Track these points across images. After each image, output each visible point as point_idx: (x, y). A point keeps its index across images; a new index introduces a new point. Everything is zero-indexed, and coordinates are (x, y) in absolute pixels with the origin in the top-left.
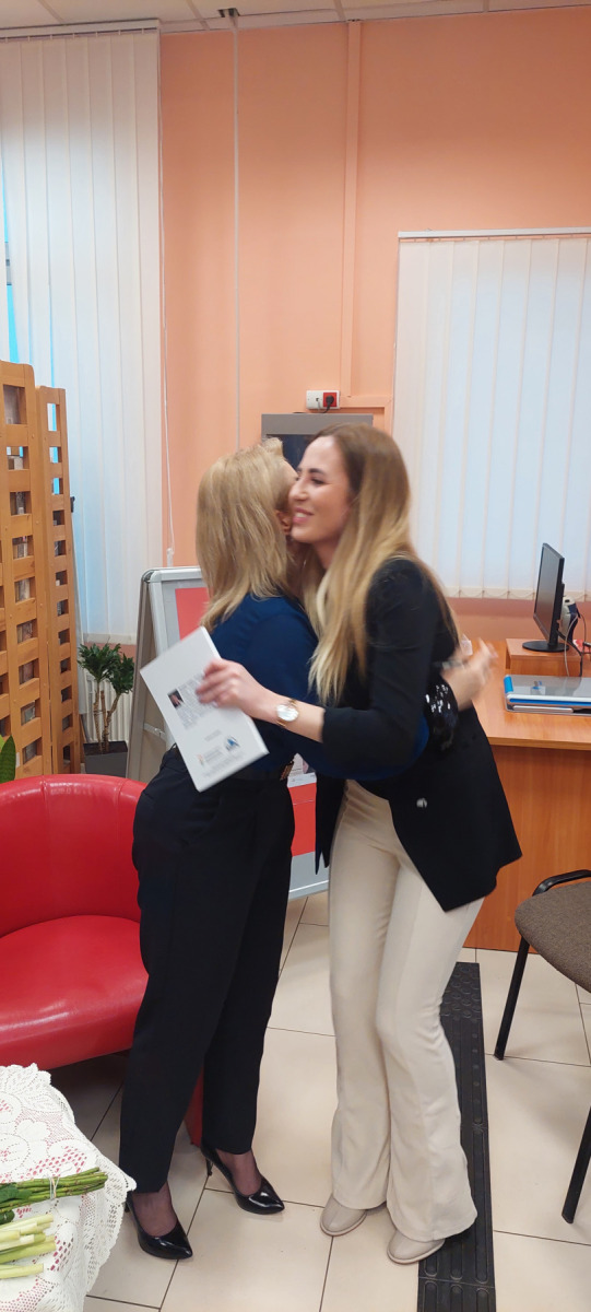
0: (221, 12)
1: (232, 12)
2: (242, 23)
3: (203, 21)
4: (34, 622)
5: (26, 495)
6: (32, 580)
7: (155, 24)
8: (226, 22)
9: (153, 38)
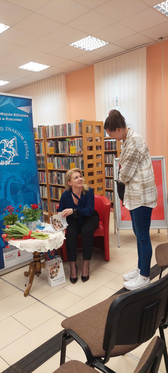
0: (159, 38)
1: (161, 38)
2: (164, 39)
3: (156, 41)
4: (102, 171)
5: (101, 147)
6: (101, 163)
7: (146, 45)
8: (160, 40)
9: (145, 48)
